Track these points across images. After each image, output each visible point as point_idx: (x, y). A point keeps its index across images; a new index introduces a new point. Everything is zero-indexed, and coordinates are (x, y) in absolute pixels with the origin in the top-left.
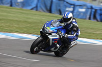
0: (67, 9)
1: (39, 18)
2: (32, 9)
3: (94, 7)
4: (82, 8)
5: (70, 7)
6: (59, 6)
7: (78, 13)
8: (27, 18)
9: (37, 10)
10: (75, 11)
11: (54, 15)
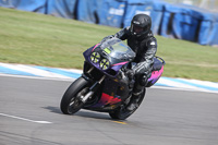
0: (112, 11)
2: (35, 11)
3: (167, 7)
4: (143, 10)
6: (95, 5)
9: (46, 13)
10: (129, 16)
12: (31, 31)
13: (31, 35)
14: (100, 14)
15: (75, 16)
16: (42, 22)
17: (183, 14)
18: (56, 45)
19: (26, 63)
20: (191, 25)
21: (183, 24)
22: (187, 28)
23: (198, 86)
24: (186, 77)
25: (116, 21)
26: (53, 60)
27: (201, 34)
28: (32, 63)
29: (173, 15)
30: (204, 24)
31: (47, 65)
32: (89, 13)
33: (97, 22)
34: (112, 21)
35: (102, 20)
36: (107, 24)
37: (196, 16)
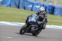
0: (29, 6)
1: (12, 12)
2: (7, 6)
3: (45, 5)
4: (38, 6)
5: (30, 5)
6: (24, 4)
7: (35, 9)
8: (4, 12)
9: (10, 7)
10: (34, 7)
11: (21, 10)
12: (6, 12)
13: (6, 13)
14: (25, 7)
15: (19, 7)
16: (9, 9)
17: (49, 7)
18: (13, 16)
19: (5, 21)
20: (51, 10)
21: (49, 9)
22: (50, 11)
23: (54, 27)
24: (50, 24)
25: (30, 9)
26: (12, 20)
27: (54, 12)
28: (6, 21)
29: (46, 7)
30: (55, 9)
31: (11, 21)
32: (23, 7)
33: (25, 9)
34: (29, 9)
35: (26, 9)
36: (28, 10)
37: (53, 7)
